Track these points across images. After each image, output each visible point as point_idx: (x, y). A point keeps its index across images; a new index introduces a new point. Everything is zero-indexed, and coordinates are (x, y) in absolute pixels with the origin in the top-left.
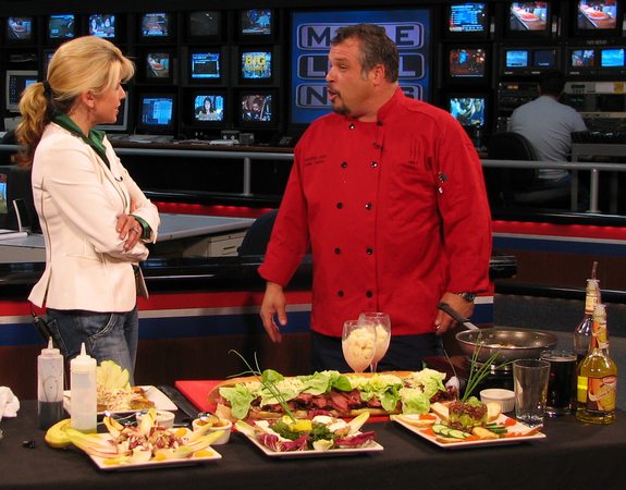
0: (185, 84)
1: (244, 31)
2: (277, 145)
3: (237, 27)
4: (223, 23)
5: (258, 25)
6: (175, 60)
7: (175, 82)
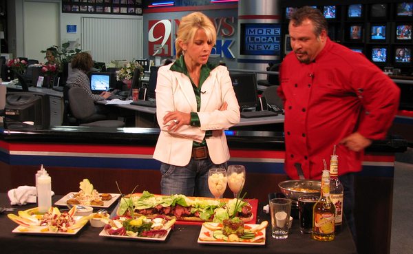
0: (368, 43)
1: (399, 14)
2: (410, 75)
3: (396, 12)
4: (388, 10)
5: (406, 10)
6: (364, 30)
7: (363, 41)
